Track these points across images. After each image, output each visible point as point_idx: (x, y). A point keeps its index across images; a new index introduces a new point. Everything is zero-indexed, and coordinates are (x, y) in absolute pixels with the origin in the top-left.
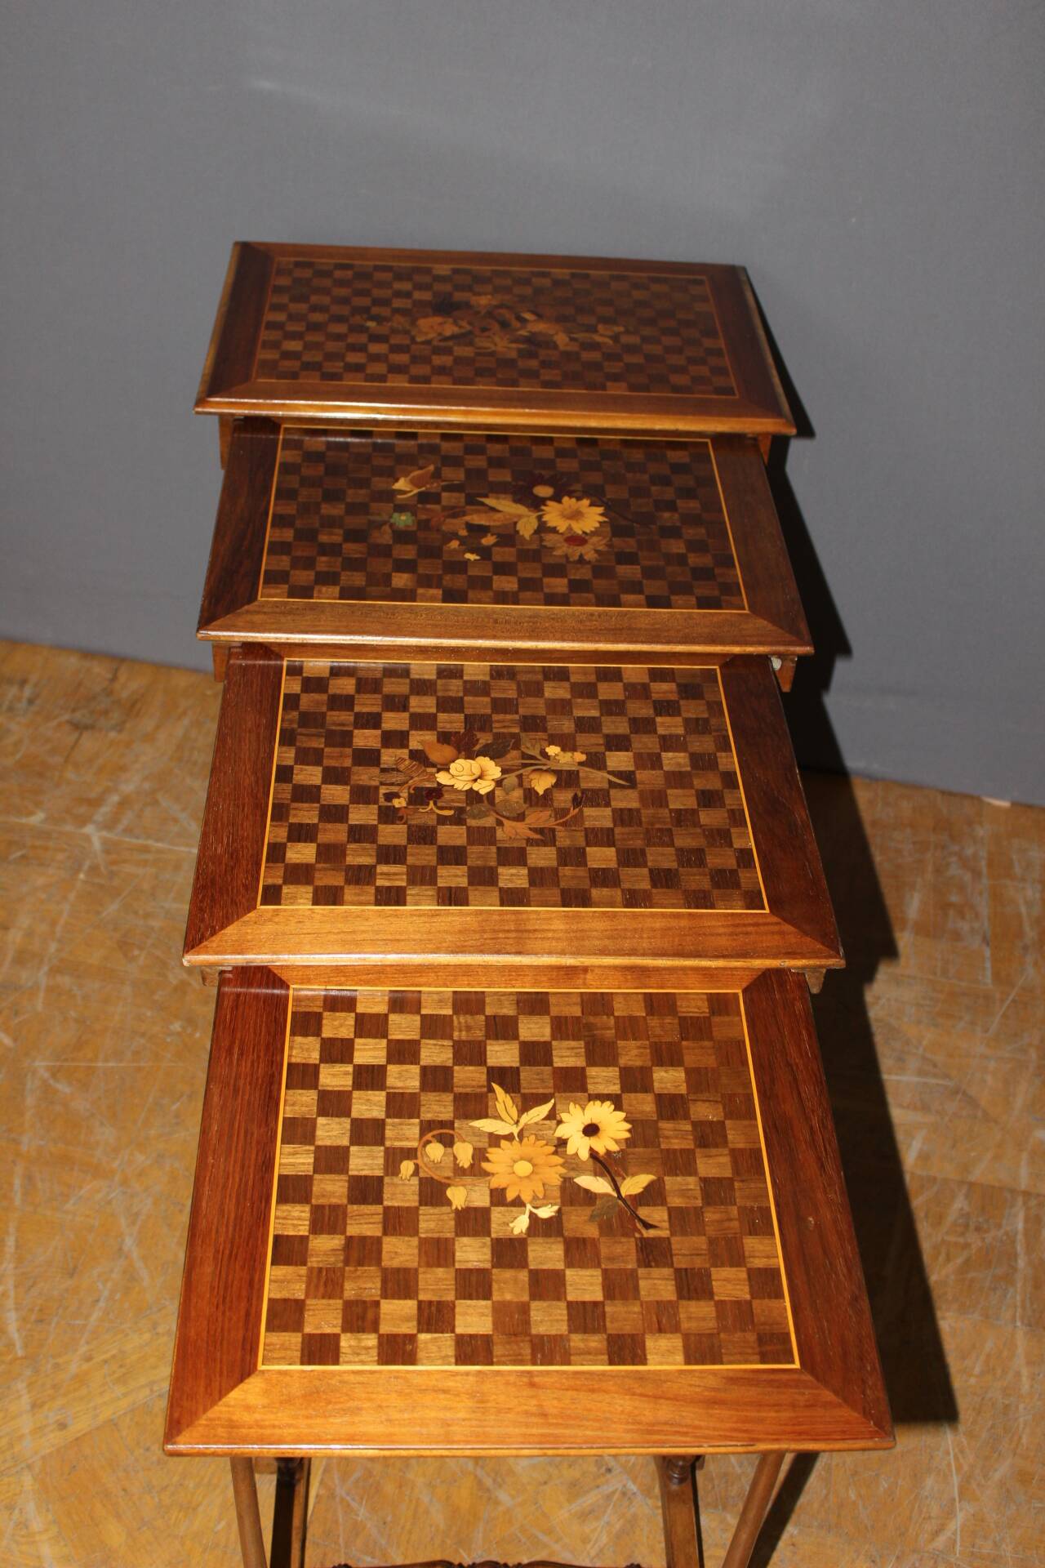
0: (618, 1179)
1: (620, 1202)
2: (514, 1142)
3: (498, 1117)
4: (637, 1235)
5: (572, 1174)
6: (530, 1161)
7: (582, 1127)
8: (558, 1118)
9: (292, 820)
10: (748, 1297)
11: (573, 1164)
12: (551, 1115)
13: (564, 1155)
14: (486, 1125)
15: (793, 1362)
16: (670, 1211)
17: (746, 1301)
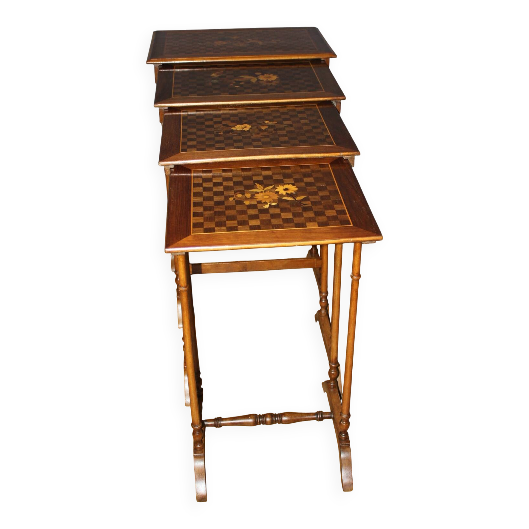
0: (295, 197)
1: (296, 201)
2: (263, 193)
3: (257, 189)
4: (302, 206)
5: (281, 197)
6: (268, 195)
7: (283, 189)
8: (276, 188)
9: (188, 138)
10: (336, 215)
11: (282, 195)
12: (274, 188)
13: (278, 194)
14: (254, 190)
15: (351, 225)
16: (311, 202)
17: (336, 216)
